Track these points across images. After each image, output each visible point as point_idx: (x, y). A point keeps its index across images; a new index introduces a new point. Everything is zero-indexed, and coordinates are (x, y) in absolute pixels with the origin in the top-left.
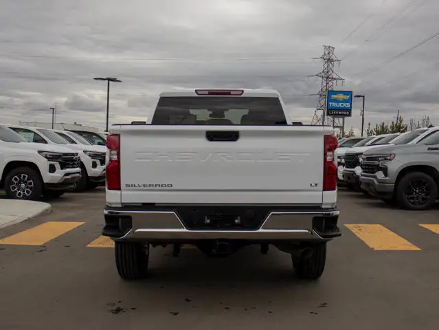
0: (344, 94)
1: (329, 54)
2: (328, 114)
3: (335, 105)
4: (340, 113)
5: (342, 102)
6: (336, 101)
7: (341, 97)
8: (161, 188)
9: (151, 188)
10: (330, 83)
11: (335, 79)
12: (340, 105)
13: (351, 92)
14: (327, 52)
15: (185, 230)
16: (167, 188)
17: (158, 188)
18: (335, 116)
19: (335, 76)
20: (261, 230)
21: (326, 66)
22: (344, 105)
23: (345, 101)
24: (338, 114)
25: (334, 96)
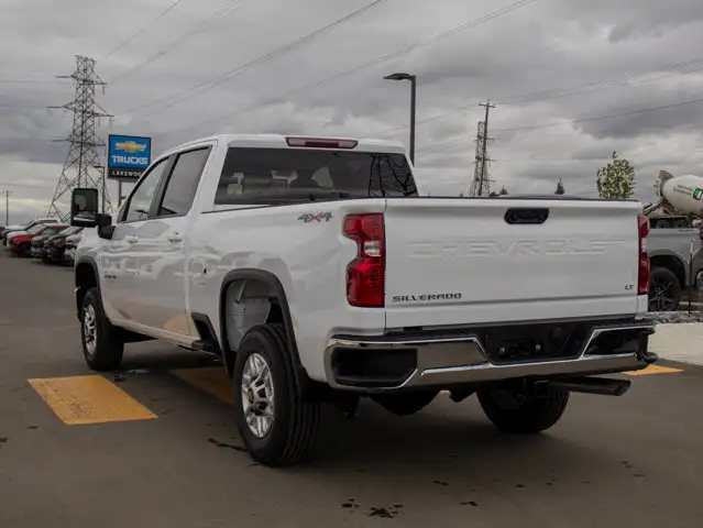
0: (137, 143)
1: (85, 70)
2: (111, 176)
3: (121, 159)
4: (131, 174)
5: (134, 155)
6: (122, 153)
7: (133, 146)
8: (445, 300)
9: (432, 301)
10: (89, 122)
11: (97, 115)
12: (130, 161)
13: (150, 139)
14: (82, 68)
15: (491, 366)
16: (453, 300)
17: (441, 300)
18: (121, 178)
19: (97, 111)
20: (582, 358)
21: (80, 91)
22: (138, 160)
23: (141, 154)
24: (128, 177)
25: (119, 145)
